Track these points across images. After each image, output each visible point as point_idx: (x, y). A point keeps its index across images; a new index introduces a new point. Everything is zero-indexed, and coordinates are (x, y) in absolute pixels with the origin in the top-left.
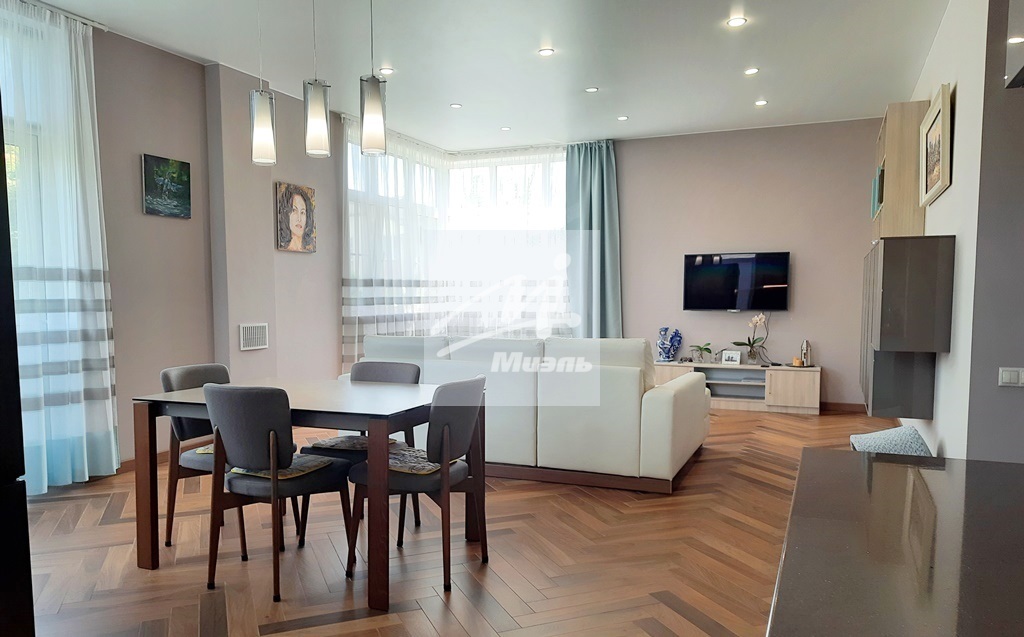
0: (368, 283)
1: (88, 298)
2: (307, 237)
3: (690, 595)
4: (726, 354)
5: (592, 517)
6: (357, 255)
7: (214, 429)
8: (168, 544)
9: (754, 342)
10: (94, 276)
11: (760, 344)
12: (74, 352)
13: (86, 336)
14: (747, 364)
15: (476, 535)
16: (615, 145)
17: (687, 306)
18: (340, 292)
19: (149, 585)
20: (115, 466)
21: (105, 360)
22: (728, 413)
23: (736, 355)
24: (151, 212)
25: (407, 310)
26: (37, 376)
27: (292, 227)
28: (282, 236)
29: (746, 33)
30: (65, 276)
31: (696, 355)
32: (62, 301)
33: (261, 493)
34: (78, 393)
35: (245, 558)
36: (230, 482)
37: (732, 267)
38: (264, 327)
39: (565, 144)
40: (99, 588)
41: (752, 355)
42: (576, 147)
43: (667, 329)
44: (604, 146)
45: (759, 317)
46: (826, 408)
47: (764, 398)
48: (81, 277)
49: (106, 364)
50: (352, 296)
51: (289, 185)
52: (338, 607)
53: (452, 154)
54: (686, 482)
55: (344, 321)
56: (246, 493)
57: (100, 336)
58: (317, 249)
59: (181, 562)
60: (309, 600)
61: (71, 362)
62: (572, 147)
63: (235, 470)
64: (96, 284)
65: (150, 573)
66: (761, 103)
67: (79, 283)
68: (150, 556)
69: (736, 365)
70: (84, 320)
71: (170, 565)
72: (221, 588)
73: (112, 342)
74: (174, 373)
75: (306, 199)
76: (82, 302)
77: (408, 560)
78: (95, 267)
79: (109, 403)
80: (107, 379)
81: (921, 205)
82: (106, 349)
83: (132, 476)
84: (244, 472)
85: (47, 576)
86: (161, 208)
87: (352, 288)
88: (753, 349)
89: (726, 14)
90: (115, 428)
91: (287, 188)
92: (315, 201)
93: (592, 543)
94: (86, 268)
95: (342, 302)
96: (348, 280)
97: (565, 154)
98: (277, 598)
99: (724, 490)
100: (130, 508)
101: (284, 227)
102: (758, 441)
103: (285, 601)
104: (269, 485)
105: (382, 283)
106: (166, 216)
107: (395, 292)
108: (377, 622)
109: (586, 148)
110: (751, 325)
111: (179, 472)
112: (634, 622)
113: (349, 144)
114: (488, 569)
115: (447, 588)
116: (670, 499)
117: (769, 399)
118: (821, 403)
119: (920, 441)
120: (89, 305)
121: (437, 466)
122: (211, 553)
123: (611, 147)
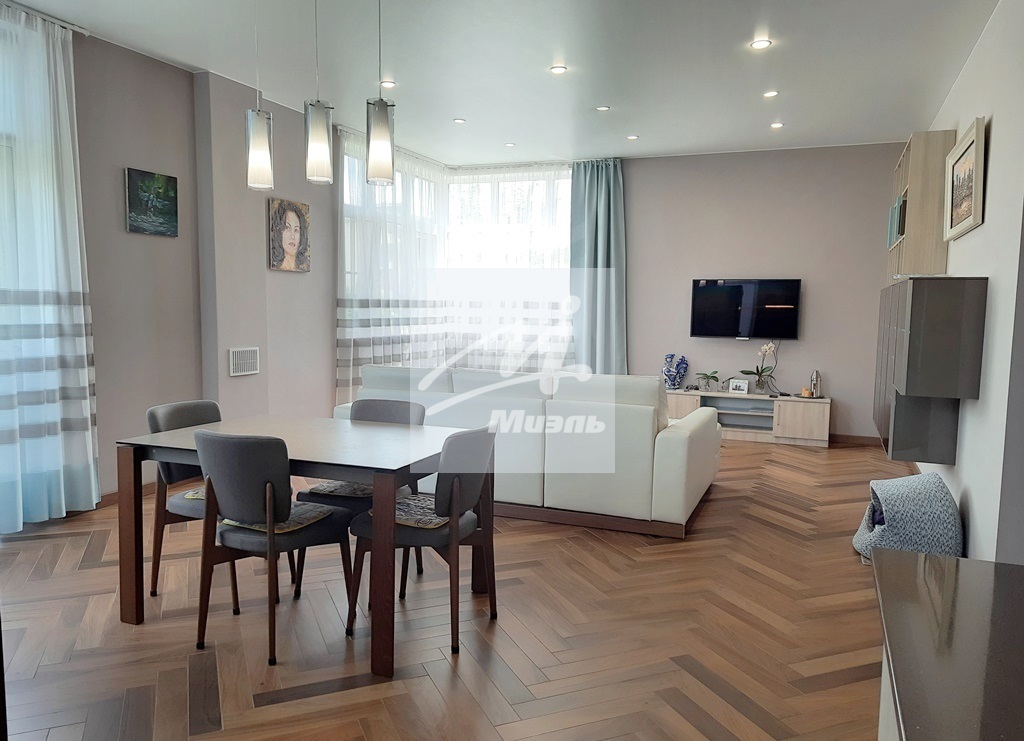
0: (364, 304)
1: (66, 322)
2: (301, 256)
3: (713, 661)
4: (733, 383)
5: (602, 564)
6: (353, 273)
7: (206, 478)
8: (154, 593)
9: (762, 372)
10: (73, 299)
11: (768, 373)
12: (51, 380)
13: (63, 363)
14: (755, 393)
15: (484, 587)
16: (622, 163)
17: (694, 333)
18: (334, 313)
19: (134, 643)
20: (95, 500)
21: (84, 388)
22: (735, 444)
23: (744, 384)
24: (135, 230)
25: (404, 331)
26: (11, 407)
27: (286, 246)
28: (274, 255)
29: (769, 54)
30: (41, 300)
31: (702, 383)
32: (38, 326)
33: (255, 548)
34: (55, 424)
35: (237, 612)
36: (222, 535)
37: (735, 289)
38: (255, 351)
39: (571, 162)
40: (78, 646)
41: (760, 384)
42: (582, 166)
43: (673, 356)
44: (612, 164)
45: (768, 346)
46: (835, 441)
47: (771, 429)
48: (58, 300)
49: (85, 393)
50: (348, 317)
51: (282, 201)
52: (337, 673)
53: (454, 169)
54: (699, 525)
55: (338, 344)
56: (240, 548)
57: (79, 363)
58: (311, 269)
59: (169, 616)
60: (309, 664)
61: (48, 391)
62: (578, 165)
63: (226, 521)
64: (75, 308)
65: (134, 628)
66: (777, 126)
67: (56, 307)
68: (134, 609)
69: (744, 394)
70: (62, 347)
71: (155, 619)
72: (212, 647)
73: (93, 369)
74: (161, 411)
75: (300, 215)
76: (60, 326)
77: (412, 615)
78: (74, 289)
79: (89, 434)
80: (87, 408)
81: (945, 240)
82: (85, 376)
83: (114, 511)
84: (237, 524)
85: (23, 631)
86: (145, 226)
87: (347, 310)
88: (761, 378)
89: (749, 35)
90: (95, 460)
91: (280, 205)
92: (310, 218)
93: (606, 597)
94: (64, 291)
95: (337, 324)
96: (344, 300)
97: (571, 172)
98: (272, 662)
99: (738, 535)
100: (112, 550)
101: (277, 245)
102: (766, 476)
103: (281, 664)
104: (265, 539)
105: (378, 304)
106: (151, 234)
107: (393, 313)
108: (382, 691)
109: (593, 166)
110: (759, 354)
111: (165, 518)
112: (656, 692)
113: (346, 157)
114: (497, 627)
115: (455, 650)
116: (683, 544)
117: (777, 430)
118: (830, 435)
119: (945, 490)
120: (67, 329)
121: (447, 519)
122: (201, 604)
123: (619, 166)
